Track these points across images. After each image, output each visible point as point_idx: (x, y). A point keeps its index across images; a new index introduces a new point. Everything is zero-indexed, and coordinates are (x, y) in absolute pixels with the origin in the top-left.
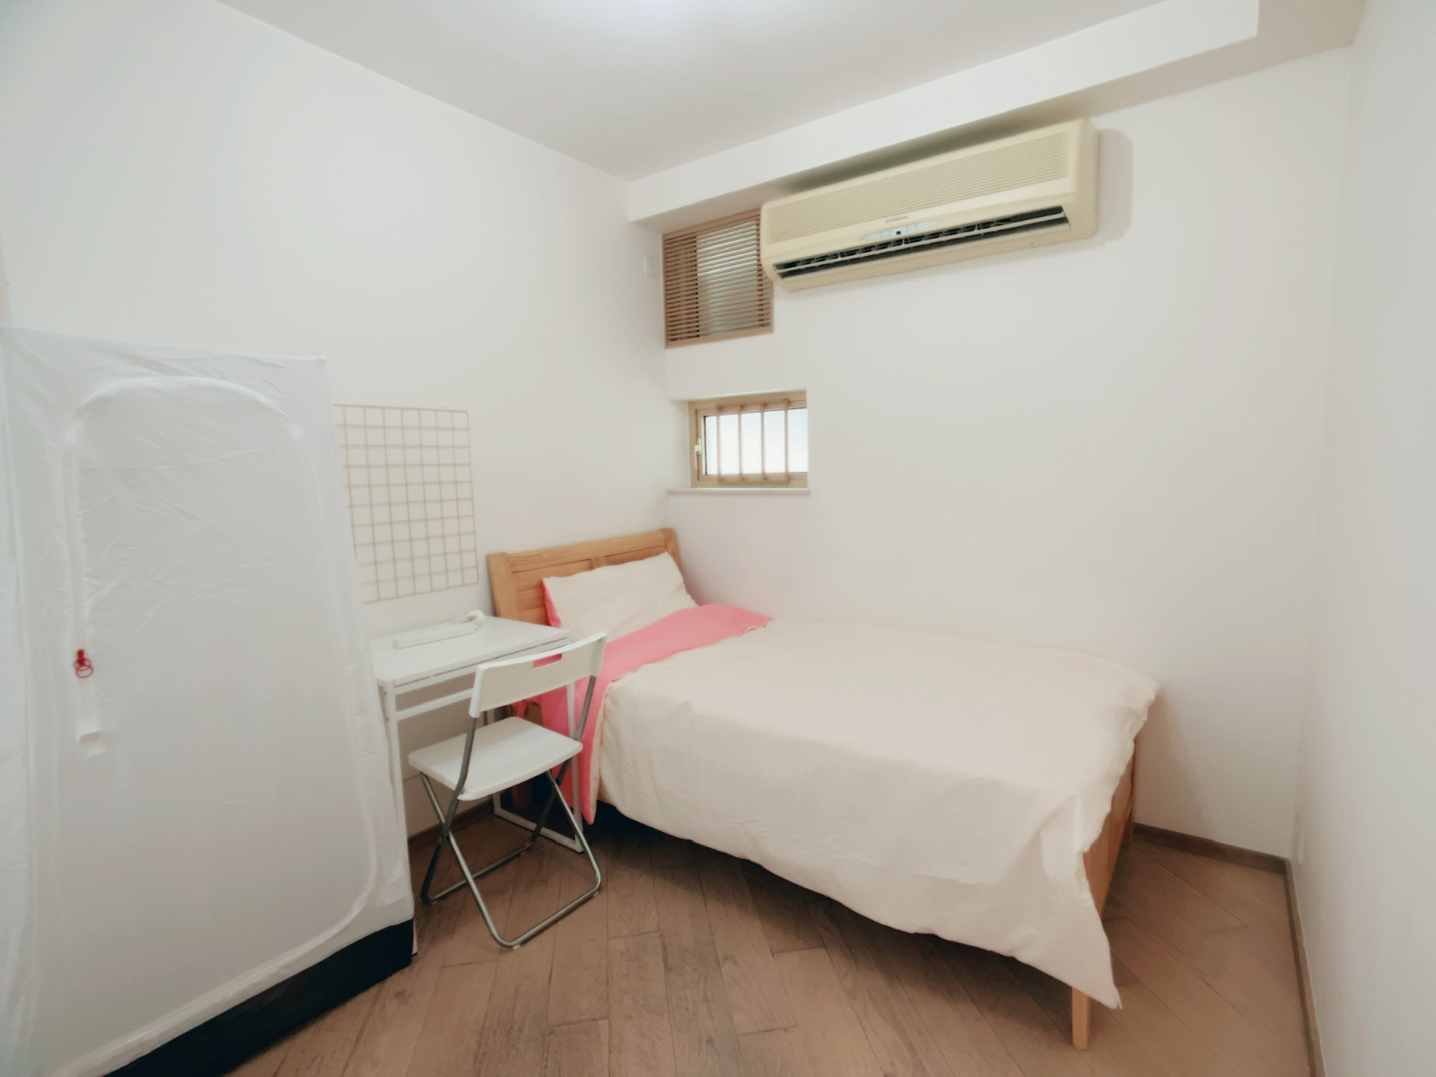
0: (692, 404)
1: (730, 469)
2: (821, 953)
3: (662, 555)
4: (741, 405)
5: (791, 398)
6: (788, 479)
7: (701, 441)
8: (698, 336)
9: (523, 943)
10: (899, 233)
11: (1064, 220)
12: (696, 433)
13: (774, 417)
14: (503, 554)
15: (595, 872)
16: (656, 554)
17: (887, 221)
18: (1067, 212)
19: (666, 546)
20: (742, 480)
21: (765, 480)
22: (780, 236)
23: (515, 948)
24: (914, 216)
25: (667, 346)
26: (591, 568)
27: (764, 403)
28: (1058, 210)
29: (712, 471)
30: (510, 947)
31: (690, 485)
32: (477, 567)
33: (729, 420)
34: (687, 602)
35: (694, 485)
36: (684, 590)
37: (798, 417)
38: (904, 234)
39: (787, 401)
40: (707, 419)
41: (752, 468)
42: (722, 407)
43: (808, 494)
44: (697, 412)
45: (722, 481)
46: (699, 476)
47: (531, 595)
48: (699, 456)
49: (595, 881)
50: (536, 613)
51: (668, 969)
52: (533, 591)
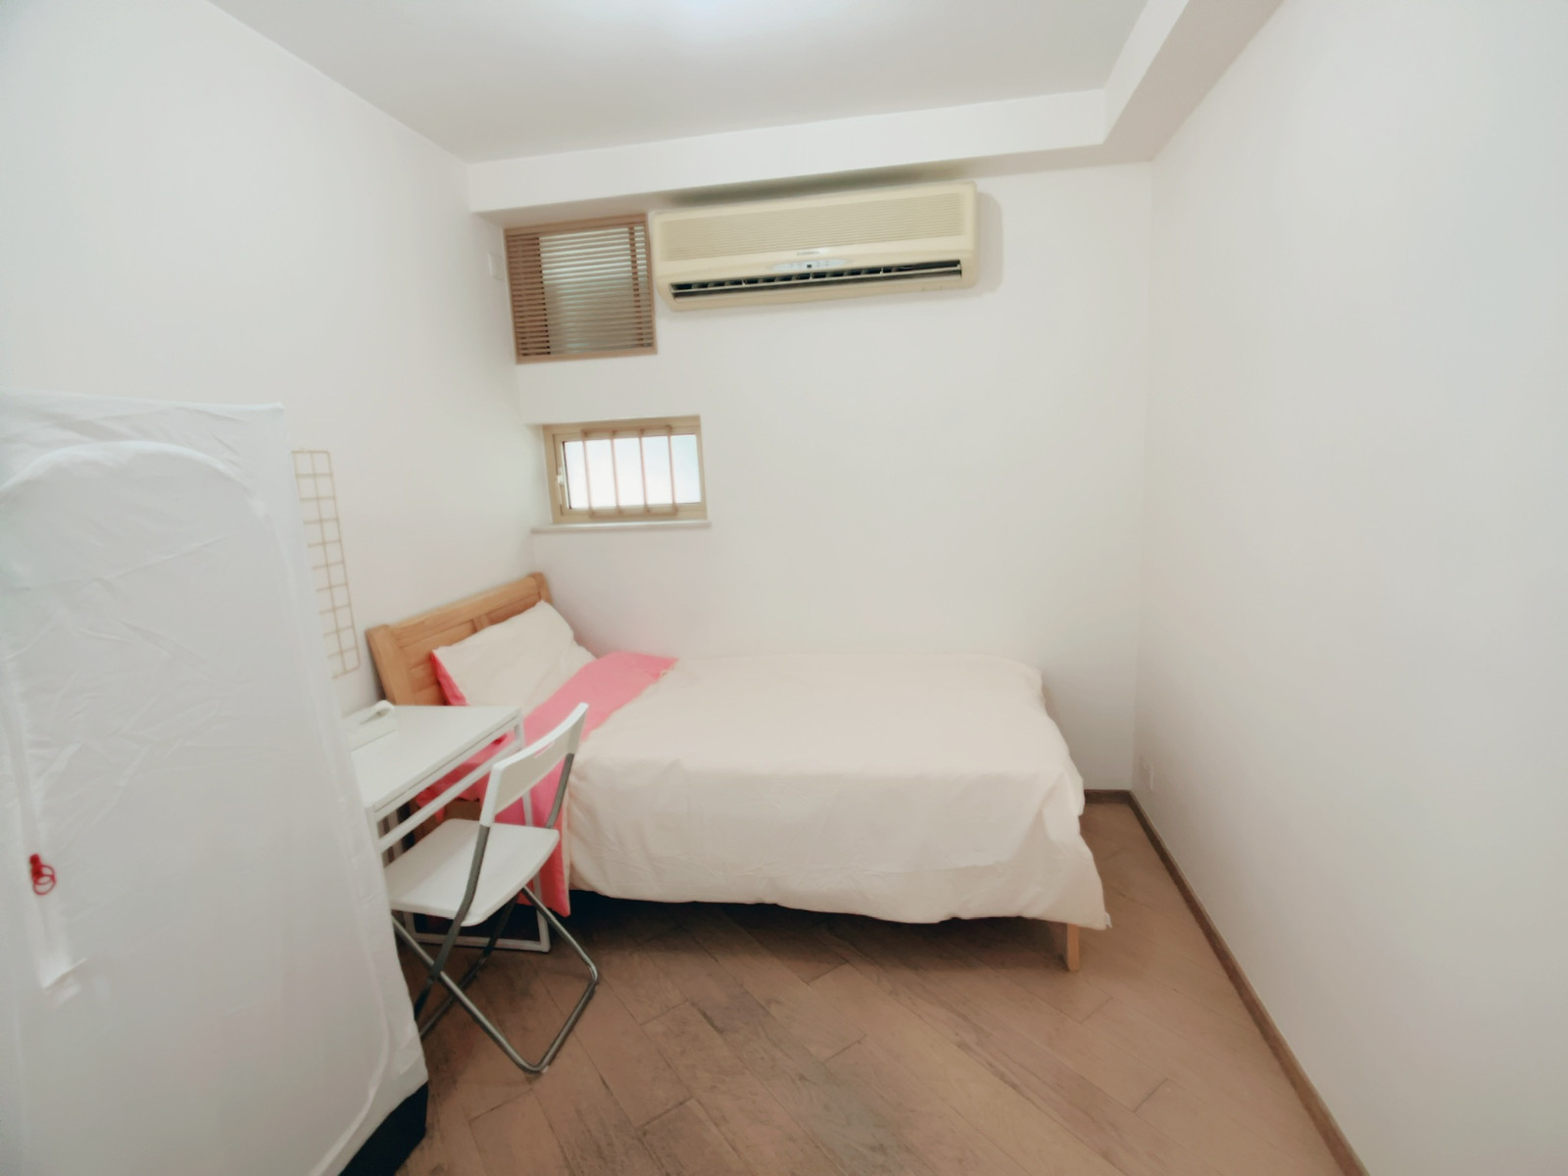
0: (546, 428)
1: (604, 501)
2: (847, 968)
3: (538, 604)
4: (613, 430)
5: (673, 424)
6: (674, 511)
7: (562, 470)
8: (549, 353)
9: (550, 1063)
10: (809, 266)
11: (959, 272)
12: (555, 463)
13: (655, 443)
14: (385, 627)
15: (587, 964)
16: (533, 605)
17: (798, 254)
18: (963, 266)
19: (539, 593)
20: (620, 514)
21: (647, 513)
22: (677, 253)
23: (545, 1071)
24: (824, 251)
25: (519, 361)
26: (475, 630)
27: (641, 428)
28: (956, 263)
29: (578, 501)
30: (538, 1073)
31: (551, 519)
32: (357, 648)
33: (598, 447)
34: (583, 657)
35: (556, 522)
36: (575, 643)
37: (684, 443)
38: (816, 268)
39: (666, 427)
40: (566, 444)
41: (631, 499)
42: (588, 432)
43: (707, 526)
44: (554, 437)
45: (593, 515)
46: (561, 511)
47: (421, 673)
48: (562, 486)
49: (591, 975)
50: (431, 692)
51: (720, 1031)
52: (422, 667)
